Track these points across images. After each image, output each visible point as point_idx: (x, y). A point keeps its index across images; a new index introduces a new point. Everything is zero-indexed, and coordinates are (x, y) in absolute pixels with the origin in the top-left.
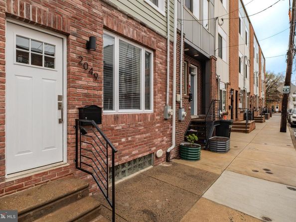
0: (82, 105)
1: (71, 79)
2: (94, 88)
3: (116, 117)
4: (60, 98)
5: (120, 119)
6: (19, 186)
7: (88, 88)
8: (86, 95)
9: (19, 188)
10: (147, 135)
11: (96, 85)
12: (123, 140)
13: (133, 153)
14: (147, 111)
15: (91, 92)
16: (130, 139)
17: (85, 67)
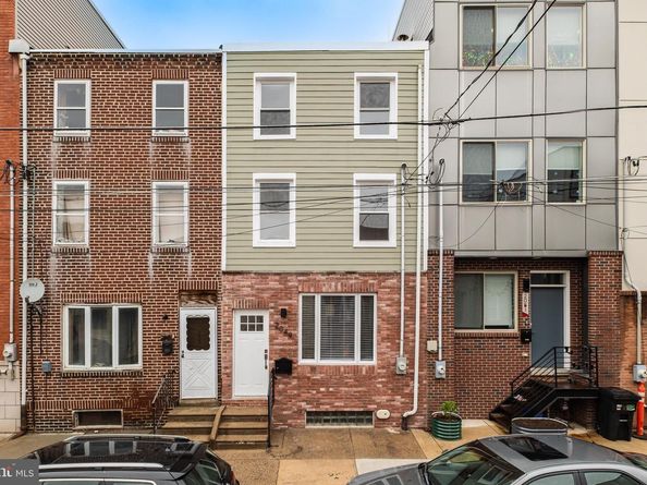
0: (278, 357)
1: (272, 338)
2: (290, 344)
3: (313, 369)
4: (266, 351)
5: (318, 370)
6: (238, 404)
7: (285, 344)
8: (282, 350)
9: (238, 405)
10: (360, 389)
11: (291, 341)
12: (322, 389)
13: (336, 404)
14: (367, 363)
15: (287, 348)
16: (331, 389)
17: (280, 329)
